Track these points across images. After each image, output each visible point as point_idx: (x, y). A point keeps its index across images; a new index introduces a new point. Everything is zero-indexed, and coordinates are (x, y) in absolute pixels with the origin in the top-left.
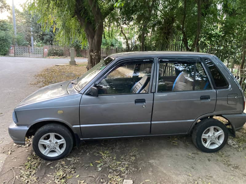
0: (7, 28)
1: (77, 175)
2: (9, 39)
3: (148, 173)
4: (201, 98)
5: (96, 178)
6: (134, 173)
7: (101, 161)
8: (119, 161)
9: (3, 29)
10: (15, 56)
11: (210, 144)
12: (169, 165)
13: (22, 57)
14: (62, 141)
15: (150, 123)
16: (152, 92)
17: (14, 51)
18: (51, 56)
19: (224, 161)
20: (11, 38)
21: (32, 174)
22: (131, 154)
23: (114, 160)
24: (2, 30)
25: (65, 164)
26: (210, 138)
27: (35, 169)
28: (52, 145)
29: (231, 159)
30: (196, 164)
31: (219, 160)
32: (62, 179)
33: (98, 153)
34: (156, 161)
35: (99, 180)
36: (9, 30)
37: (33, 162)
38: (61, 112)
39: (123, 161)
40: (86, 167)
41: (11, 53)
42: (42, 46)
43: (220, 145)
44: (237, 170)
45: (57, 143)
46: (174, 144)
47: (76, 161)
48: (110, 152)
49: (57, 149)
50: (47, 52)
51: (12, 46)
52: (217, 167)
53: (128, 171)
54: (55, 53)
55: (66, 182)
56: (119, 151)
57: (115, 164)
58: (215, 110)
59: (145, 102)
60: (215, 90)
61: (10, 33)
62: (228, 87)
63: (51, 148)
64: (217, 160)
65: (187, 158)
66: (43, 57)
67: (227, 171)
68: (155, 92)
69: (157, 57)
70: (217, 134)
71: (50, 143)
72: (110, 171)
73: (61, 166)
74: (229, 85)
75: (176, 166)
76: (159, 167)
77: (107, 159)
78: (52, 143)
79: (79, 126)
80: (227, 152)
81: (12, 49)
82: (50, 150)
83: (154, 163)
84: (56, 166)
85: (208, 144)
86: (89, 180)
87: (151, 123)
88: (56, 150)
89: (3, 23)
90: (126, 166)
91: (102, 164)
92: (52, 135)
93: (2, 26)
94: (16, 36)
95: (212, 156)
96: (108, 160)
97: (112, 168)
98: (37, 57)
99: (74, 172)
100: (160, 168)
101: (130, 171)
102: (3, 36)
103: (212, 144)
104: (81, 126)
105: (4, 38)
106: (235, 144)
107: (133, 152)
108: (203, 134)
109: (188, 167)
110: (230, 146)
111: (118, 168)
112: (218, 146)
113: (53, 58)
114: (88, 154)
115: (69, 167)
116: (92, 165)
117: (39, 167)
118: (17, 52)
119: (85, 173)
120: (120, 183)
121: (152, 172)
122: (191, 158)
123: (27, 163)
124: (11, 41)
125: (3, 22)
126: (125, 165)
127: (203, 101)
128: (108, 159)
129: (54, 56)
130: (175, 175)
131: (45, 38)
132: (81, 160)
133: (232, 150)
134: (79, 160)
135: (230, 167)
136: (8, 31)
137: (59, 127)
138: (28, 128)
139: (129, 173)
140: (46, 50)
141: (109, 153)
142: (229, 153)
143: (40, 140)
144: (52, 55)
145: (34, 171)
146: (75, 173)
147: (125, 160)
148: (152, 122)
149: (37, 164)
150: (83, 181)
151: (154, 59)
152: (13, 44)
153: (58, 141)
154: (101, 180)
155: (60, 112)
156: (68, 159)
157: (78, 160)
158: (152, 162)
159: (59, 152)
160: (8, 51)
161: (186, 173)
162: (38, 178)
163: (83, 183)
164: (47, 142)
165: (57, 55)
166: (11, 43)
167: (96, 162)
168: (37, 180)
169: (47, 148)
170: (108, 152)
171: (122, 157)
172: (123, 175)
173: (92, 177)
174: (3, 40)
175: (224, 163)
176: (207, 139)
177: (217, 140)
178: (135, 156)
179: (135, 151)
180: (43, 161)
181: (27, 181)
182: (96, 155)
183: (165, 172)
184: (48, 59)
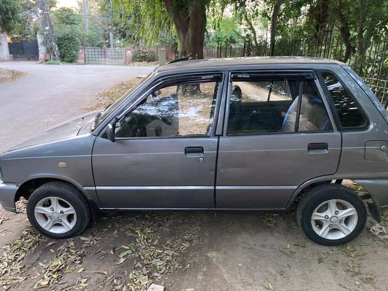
0: (74, 20)
1: (81, 268)
2: (77, 37)
3: (196, 277)
4: (309, 146)
5: (109, 276)
6: (175, 273)
7: (130, 247)
8: (161, 248)
9: (69, 22)
10: (85, 64)
11: (328, 230)
12: (240, 265)
13: (95, 64)
14: (70, 210)
15: (212, 188)
16: (216, 134)
17: (83, 56)
18: (136, 61)
19: (349, 266)
20: (80, 35)
21: (18, 260)
22: (186, 237)
23: (154, 246)
24: (67, 23)
25: (74, 247)
26: (329, 220)
27: (26, 251)
28: (55, 215)
29: (364, 263)
30: (291, 266)
31: (340, 261)
32: (56, 272)
33: (133, 231)
34: (219, 255)
35: (111, 280)
36: (77, 23)
37: (28, 239)
38: (64, 164)
39: (167, 249)
40: (102, 256)
41: (80, 58)
42: (124, 46)
43: (348, 233)
44: (368, 286)
45: (63, 213)
46: (269, 224)
47: (93, 243)
48: (153, 231)
49: (64, 223)
50: (131, 55)
51: (81, 48)
52: (330, 276)
53: (166, 268)
54: (142, 57)
55: (59, 279)
56: (168, 230)
57: (152, 254)
58: (337, 170)
59: (203, 153)
60: (339, 132)
61: (78, 29)
62: (366, 128)
63: (55, 221)
64: (337, 262)
65: (280, 253)
66: (125, 64)
67: (346, 286)
68: (222, 135)
69: (229, 71)
70: (343, 214)
71: (52, 212)
72: (139, 264)
73: (66, 250)
74: (369, 124)
75: (253, 268)
76: (220, 266)
77: (142, 243)
78: (55, 213)
79: (93, 188)
80: (363, 247)
81: (82, 53)
82: (54, 222)
83: (214, 257)
84: (58, 250)
85: (324, 232)
86: (96, 278)
87: (215, 189)
88: (62, 223)
89: (69, 12)
90: (168, 258)
91: (129, 252)
92: (54, 200)
93: (67, 18)
94: (88, 32)
95: (331, 253)
96: (142, 245)
97: (143, 260)
98: (116, 64)
99: (79, 262)
100: (222, 269)
101: (171, 268)
102: (67, 33)
103: (334, 230)
104: (98, 188)
105: (70, 36)
106: (385, 232)
107: (191, 235)
108: (315, 213)
109: (274, 272)
110: (374, 236)
111: (153, 261)
112: (345, 236)
113: (139, 65)
114: (116, 232)
115: (76, 253)
116: (112, 253)
117: (33, 249)
118: (88, 57)
119: (95, 265)
120: (142, 290)
121: (205, 274)
122: (287, 254)
123: (17, 241)
124: (79, 41)
125: (69, 10)
126: (166, 257)
127: (312, 153)
128: (145, 243)
129: (142, 61)
130: (242, 284)
131: (127, 33)
132: (100, 241)
133: (375, 244)
134: (98, 242)
135: (357, 278)
136: (75, 26)
137: (64, 189)
138: (18, 188)
139: (167, 271)
140: (129, 52)
141: (151, 233)
142: (366, 249)
143: (36, 207)
144: (138, 60)
145: (23, 255)
146: (80, 264)
147: (171, 247)
148: (217, 188)
149: (31, 243)
150: (85, 280)
151: (222, 74)
152: (82, 45)
153: (65, 210)
154: (115, 281)
155: (62, 164)
156: (82, 238)
157: (97, 240)
158: (211, 256)
159: (67, 227)
160: (76, 56)
161: (264, 282)
162: (24, 267)
163: (85, 283)
164: (47, 210)
165: (145, 61)
166: (80, 43)
167: (122, 248)
168: (21, 270)
169: (49, 220)
170: (149, 231)
171: (168, 242)
172: (156, 274)
173: (103, 273)
174: (68, 39)
175: (348, 268)
176: (323, 222)
177: (343, 224)
178: (190, 241)
179: (194, 233)
180: (45, 239)
181: (5, 270)
182: (128, 235)
183: (226, 276)
184: (133, 67)
